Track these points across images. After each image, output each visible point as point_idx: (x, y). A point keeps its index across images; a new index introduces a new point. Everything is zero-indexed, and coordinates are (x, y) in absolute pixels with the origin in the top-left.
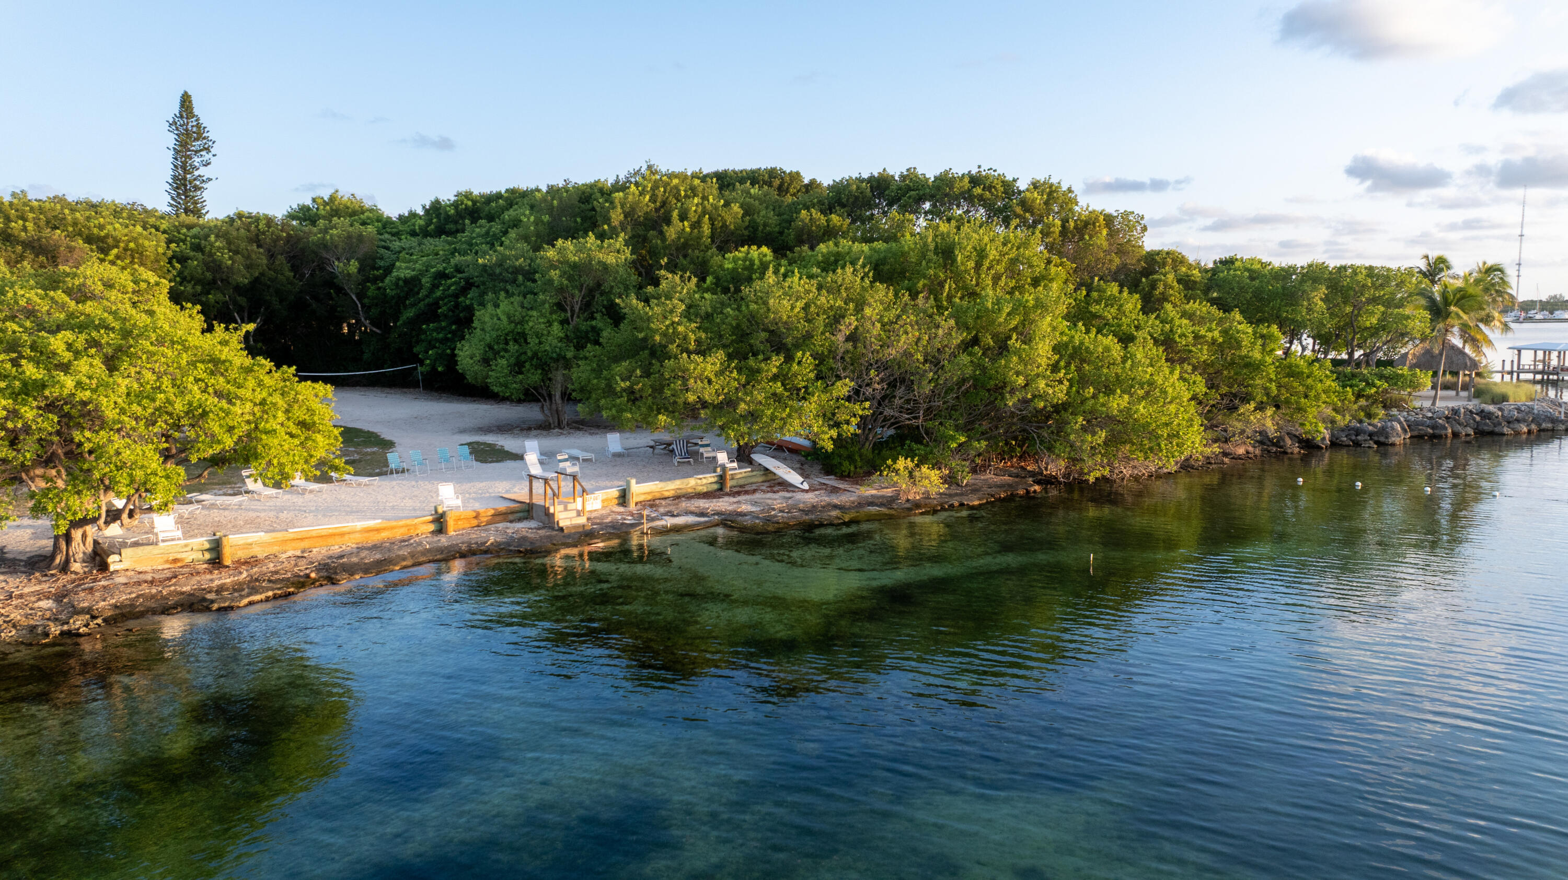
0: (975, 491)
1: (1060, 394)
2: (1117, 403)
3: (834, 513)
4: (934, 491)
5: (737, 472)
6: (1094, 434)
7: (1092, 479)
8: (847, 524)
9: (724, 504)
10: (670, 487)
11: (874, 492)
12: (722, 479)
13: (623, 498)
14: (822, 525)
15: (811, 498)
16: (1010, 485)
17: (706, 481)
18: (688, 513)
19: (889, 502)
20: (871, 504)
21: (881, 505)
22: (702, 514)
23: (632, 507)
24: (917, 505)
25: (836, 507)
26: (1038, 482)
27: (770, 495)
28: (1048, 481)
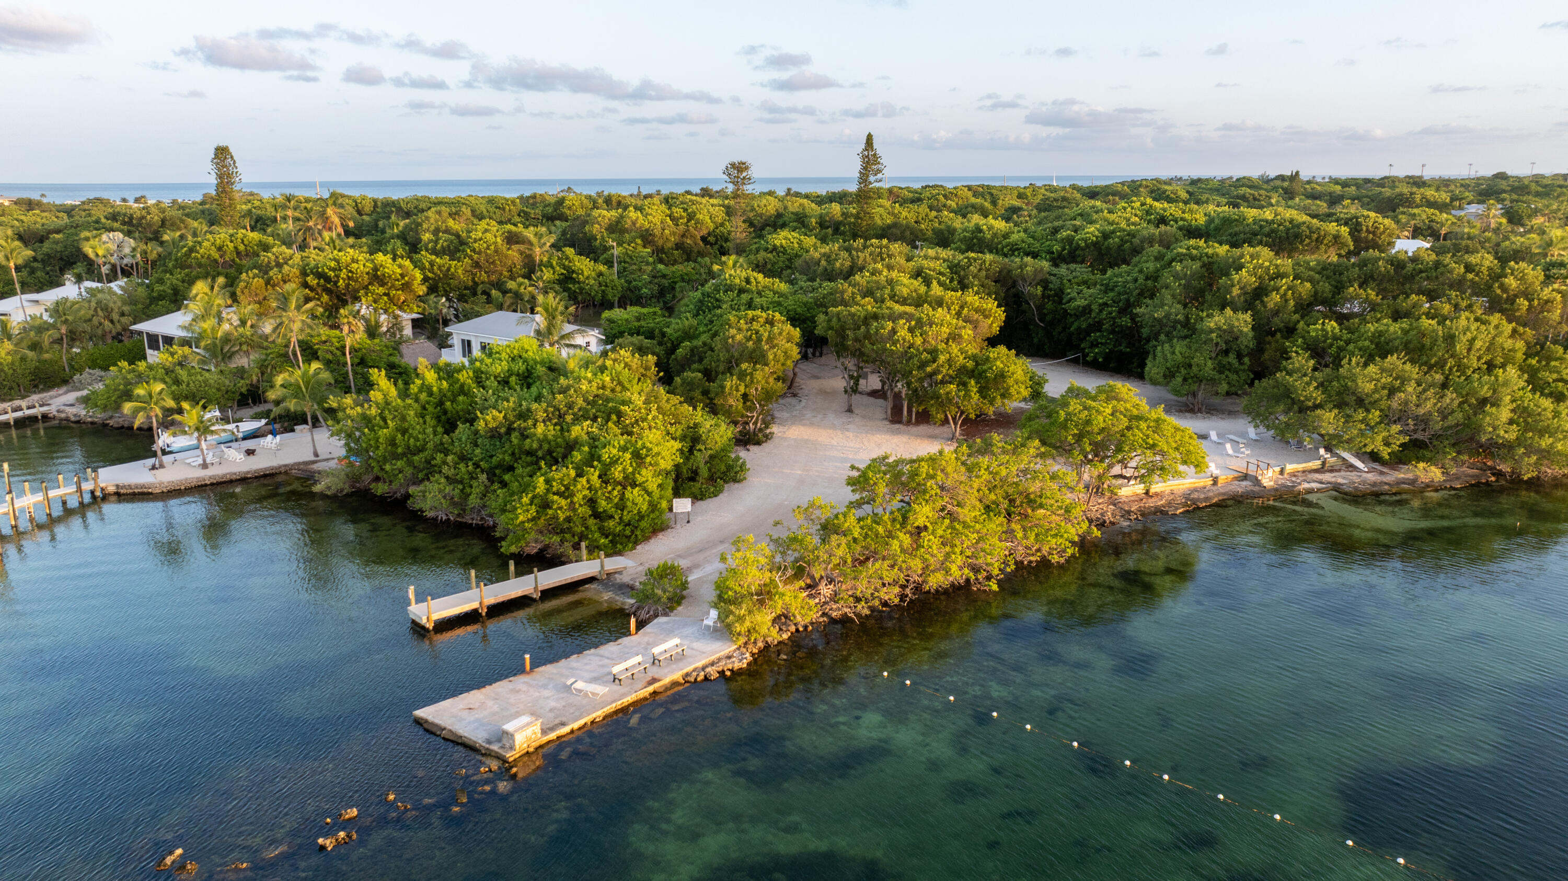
0: (1458, 478)
1: (1512, 436)
2: (1545, 442)
3: (1386, 487)
4: (1436, 480)
5: (1332, 460)
6: (1529, 457)
7: (1525, 478)
8: (1395, 494)
9: (1327, 477)
10: (1301, 467)
11: (1402, 476)
12: (1324, 463)
13: (1282, 472)
14: (1382, 494)
15: (1371, 477)
16: (1477, 476)
17: (1316, 464)
18: (1314, 481)
19: (1413, 482)
20: (1404, 483)
21: (1409, 484)
22: (1321, 483)
23: (1286, 476)
24: (1428, 486)
25: (1386, 483)
26: (1493, 474)
27: (1349, 473)
28: (1499, 474)
